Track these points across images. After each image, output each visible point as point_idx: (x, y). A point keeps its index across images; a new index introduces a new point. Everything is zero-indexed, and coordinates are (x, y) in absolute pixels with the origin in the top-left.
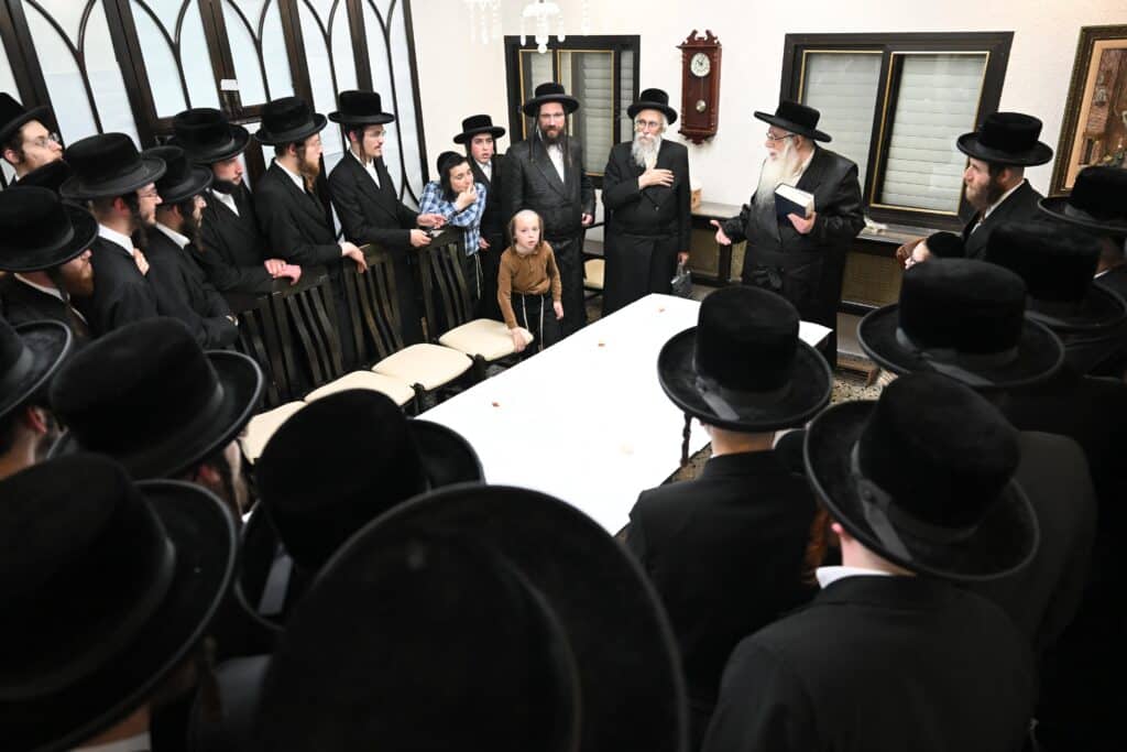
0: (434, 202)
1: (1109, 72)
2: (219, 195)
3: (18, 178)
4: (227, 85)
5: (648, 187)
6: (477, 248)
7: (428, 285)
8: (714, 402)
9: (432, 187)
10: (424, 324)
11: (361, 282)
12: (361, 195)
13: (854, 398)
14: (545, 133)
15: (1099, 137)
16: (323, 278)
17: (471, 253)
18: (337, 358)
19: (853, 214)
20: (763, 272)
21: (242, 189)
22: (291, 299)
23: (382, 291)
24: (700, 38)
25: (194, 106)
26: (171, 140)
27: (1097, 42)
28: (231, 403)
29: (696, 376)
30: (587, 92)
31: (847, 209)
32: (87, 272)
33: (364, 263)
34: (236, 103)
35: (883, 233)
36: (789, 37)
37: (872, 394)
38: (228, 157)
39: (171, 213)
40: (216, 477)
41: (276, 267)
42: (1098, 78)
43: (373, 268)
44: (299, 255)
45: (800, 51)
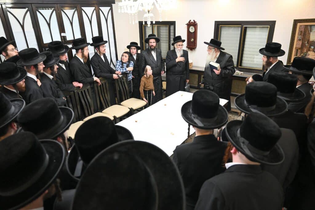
0: (119, 65)
1: (301, 32)
2: (61, 64)
3: (6, 60)
4: (63, 34)
5: (178, 62)
6: (132, 78)
7: (118, 89)
8: (196, 121)
9: (118, 62)
10: (116, 99)
11: (99, 88)
12: (100, 64)
13: (235, 119)
14: (150, 47)
15: (300, 49)
16: (89, 87)
17: (130, 80)
18: (92, 109)
19: (231, 69)
20: (208, 85)
21: (67, 63)
22: (80, 93)
23: (105, 91)
24: (192, 22)
25: (54, 40)
26: (48, 49)
27: (298, 24)
28: (65, 120)
29: (191, 114)
30: (161, 36)
31: (229, 67)
32: (24, 85)
33: (100, 83)
34: (65, 39)
35: (242, 74)
36: (216, 22)
37: (240, 118)
38: (63, 54)
39: (48, 70)
40: (61, 140)
41: (76, 84)
42: (299, 33)
43: (102, 84)
44: (82, 80)
45: (219, 26)
